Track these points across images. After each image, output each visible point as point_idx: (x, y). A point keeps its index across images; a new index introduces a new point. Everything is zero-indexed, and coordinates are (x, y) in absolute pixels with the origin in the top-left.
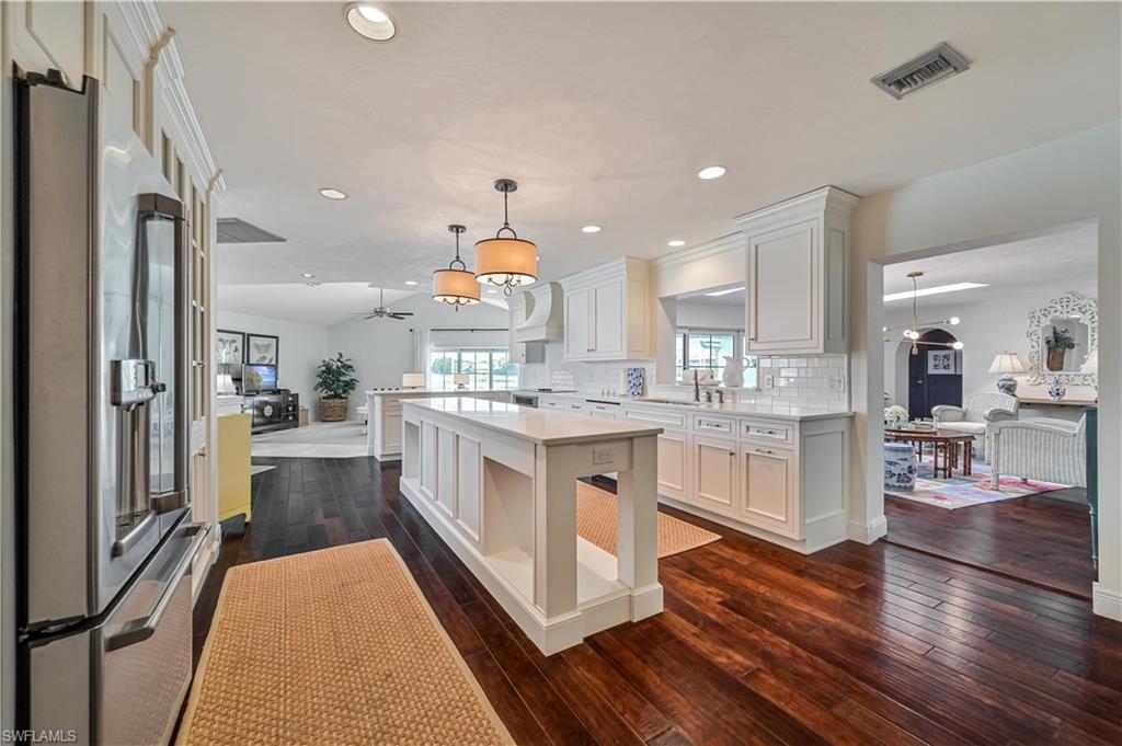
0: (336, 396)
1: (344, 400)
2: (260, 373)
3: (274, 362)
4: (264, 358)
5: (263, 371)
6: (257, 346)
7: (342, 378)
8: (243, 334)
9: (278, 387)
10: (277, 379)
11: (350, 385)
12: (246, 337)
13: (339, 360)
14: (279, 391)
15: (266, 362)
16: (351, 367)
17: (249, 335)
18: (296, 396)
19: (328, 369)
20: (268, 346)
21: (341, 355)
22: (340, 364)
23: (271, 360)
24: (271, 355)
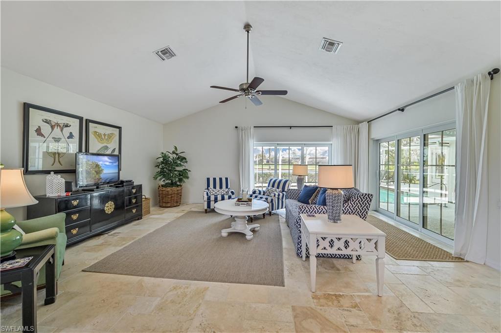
0: (172, 184)
1: (179, 188)
2: (100, 163)
3: (116, 153)
4: (106, 148)
5: (105, 161)
6: (98, 135)
7: (178, 168)
8: (81, 119)
9: (121, 179)
10: (119, 170)
11: (184, 175)
12: (85, 124)
13: (174, 153)
14: (122, 182)
15: (109, 152)
16: (185, 159)
17: (88, 121)
18: (140, 187)
19: (165, 160)
20: (110, 136)
21: (176, 148)
22: (175, 156)
23: (114, 150)
24: (113, 145)
